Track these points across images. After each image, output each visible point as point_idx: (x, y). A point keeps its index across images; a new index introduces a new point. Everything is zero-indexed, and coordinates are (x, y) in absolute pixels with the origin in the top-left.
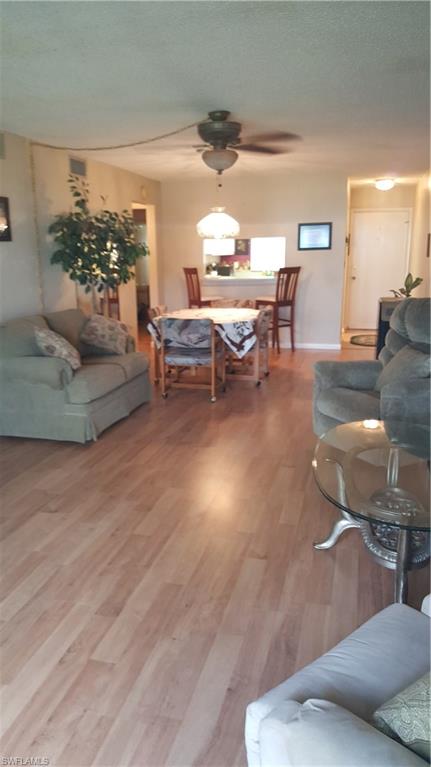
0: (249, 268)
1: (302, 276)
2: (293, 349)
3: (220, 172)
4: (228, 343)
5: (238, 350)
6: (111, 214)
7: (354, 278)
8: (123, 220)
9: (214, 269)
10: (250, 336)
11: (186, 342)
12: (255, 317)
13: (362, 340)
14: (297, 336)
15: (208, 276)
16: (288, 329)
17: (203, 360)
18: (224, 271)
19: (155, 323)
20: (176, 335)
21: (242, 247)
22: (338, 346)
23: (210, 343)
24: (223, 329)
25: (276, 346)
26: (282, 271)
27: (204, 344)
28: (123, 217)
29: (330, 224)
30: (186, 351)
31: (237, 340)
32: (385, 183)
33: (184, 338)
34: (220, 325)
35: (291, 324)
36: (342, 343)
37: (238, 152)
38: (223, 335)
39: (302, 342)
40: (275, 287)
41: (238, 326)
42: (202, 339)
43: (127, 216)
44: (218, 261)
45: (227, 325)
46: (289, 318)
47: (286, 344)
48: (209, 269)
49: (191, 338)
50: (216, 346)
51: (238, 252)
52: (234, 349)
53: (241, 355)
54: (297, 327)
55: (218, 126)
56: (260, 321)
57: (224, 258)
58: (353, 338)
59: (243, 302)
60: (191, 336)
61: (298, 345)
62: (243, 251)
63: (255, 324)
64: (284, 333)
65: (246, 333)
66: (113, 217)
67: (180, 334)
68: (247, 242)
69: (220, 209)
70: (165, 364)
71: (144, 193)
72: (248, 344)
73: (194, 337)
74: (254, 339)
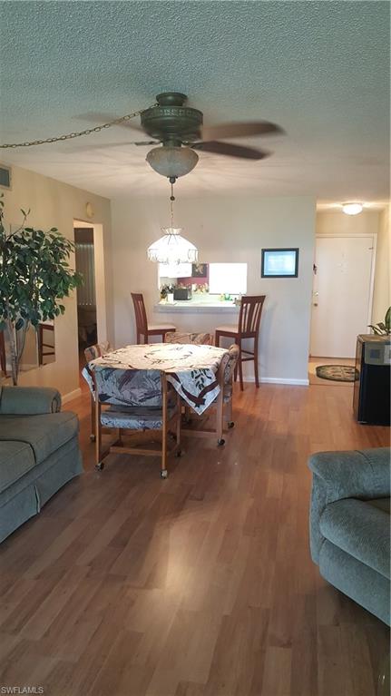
0: (207, 291)
1: (267, 305)
2: (257, 384)
3: (173, 180)
4: (185, 397)
5: (197, 405)
6: (34, 233)
7: (316, 305)
8: (51, 241)
9: (171, 291)
10: (212, 387)
11: (128, 397)
12: (218, 360)
13: (329, 372)
14: (261, 370)
15: (163, 302)
16: (252, 363)
17: (151, 424)
18: (181, 294)
19: (91, 368)
20: (116, 391)
21: (200, 269)
22: (306, 382)
23: (161, 401)
24: (178, 380)
25: (238, 380)
26: (245, 300)
27: (153, 402)
28: (52, 236)
29: (297, 250)
30: (129, 410)
31: (196, 392)
32: (353, 208)
33: (126, 394)
34: (174, 375)
35: (254, 357)
36: (310, 376)
37: (198, 152)
38: (178, 387)
39: (266, 376)
40: (238, 316)
41: (197, 374)
42: (150, 395)
43: (56, 236)
44: (175, 283)
45: (183, 374)
46: (252, 350)
47: (249, 378)
48: (164, 293)
49: (135, 394)
50: (169, 401)
51: (195, 274)
52: (192, 404)
53: (201, 410)
54: (261, 359)
55: (169, 113)
56: (224, 366)
57: (180, 280)
58: (318, 369)
59: (202, 336)
60: (135, 392)
61: (262, 379)
62: (201, 273)
63: (218, 370)
64: (248, 367)
65: (208, 383)
66: (39, 237)
67: (119, 389)
68: (205, 267)
69: (175, 231)
70: (100, 425)
71: (89, 210)
72: (210, 398)
73: (139, 393)
74: (217, 390)
